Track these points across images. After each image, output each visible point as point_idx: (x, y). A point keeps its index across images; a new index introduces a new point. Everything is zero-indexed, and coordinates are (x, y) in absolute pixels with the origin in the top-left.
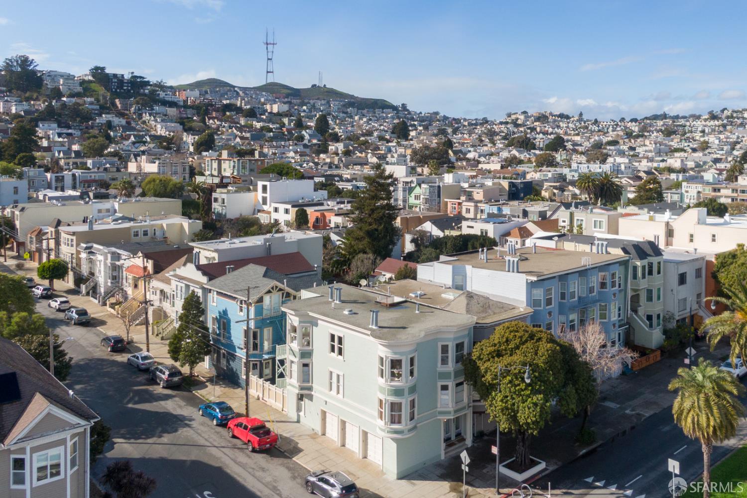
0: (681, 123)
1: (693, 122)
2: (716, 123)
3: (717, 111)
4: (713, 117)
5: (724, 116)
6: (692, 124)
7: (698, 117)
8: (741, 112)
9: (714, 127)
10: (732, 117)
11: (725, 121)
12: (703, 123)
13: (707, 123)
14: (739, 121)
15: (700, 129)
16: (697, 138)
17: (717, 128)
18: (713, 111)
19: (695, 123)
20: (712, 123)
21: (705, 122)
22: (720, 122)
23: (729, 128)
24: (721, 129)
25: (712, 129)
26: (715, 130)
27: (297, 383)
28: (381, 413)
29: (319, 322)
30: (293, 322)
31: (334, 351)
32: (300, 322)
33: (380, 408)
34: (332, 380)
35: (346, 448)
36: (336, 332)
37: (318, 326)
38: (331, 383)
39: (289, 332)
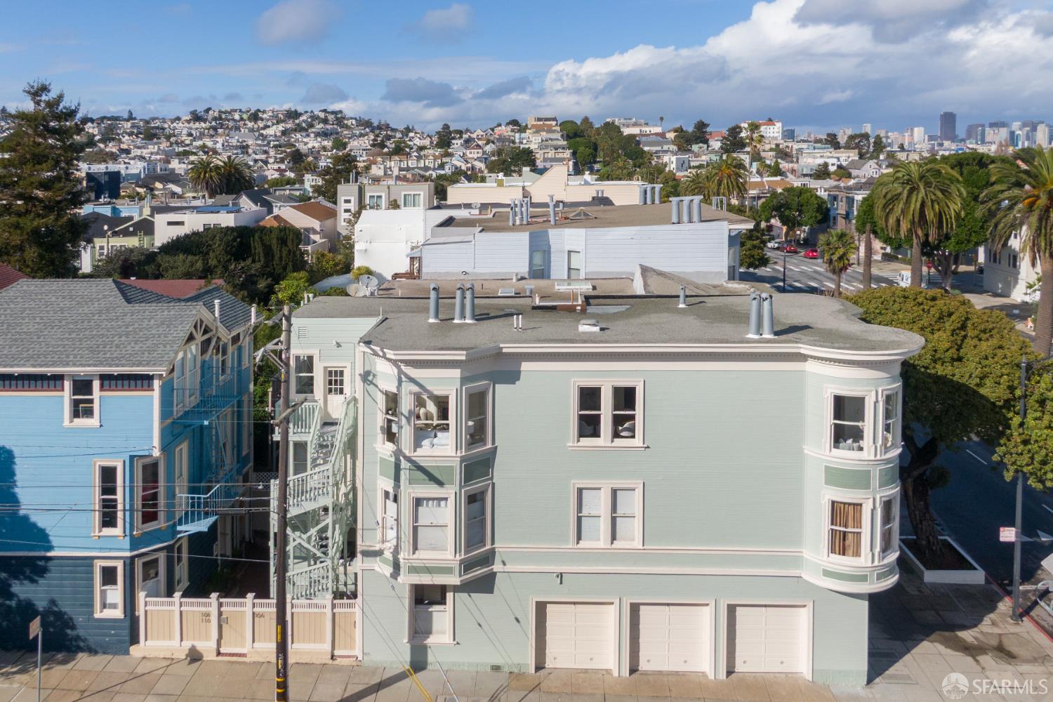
0: (156, 125)
1: (172, 123)
2: (203, 125)
4: (196, 118)
5: (210, 117)
6: (172, 126)
8: (229, 113)
10: (220, 118)
11: (214, 123)
12: (186, 125)
13: (192, 125)
14: (231, 124)
15: (185, 132)
16: (187, 142)
17: (206, 131)
20: (197, 125)
21: (189, 123)
22: (208, 124)
23: (220, 131)
24: (212, 132)
26: (204, 134)
27: (452, 557)
28: (850, 537)
29: (526, 366)
30: (428, 388)
31: (596, 434)
32: (464, 380)
33: (846, 526)
34: (585, 512)
35: (646, 673)
36: (607, 378)
37: (519, 379)
38: (579, 519)
39: (408, 419)
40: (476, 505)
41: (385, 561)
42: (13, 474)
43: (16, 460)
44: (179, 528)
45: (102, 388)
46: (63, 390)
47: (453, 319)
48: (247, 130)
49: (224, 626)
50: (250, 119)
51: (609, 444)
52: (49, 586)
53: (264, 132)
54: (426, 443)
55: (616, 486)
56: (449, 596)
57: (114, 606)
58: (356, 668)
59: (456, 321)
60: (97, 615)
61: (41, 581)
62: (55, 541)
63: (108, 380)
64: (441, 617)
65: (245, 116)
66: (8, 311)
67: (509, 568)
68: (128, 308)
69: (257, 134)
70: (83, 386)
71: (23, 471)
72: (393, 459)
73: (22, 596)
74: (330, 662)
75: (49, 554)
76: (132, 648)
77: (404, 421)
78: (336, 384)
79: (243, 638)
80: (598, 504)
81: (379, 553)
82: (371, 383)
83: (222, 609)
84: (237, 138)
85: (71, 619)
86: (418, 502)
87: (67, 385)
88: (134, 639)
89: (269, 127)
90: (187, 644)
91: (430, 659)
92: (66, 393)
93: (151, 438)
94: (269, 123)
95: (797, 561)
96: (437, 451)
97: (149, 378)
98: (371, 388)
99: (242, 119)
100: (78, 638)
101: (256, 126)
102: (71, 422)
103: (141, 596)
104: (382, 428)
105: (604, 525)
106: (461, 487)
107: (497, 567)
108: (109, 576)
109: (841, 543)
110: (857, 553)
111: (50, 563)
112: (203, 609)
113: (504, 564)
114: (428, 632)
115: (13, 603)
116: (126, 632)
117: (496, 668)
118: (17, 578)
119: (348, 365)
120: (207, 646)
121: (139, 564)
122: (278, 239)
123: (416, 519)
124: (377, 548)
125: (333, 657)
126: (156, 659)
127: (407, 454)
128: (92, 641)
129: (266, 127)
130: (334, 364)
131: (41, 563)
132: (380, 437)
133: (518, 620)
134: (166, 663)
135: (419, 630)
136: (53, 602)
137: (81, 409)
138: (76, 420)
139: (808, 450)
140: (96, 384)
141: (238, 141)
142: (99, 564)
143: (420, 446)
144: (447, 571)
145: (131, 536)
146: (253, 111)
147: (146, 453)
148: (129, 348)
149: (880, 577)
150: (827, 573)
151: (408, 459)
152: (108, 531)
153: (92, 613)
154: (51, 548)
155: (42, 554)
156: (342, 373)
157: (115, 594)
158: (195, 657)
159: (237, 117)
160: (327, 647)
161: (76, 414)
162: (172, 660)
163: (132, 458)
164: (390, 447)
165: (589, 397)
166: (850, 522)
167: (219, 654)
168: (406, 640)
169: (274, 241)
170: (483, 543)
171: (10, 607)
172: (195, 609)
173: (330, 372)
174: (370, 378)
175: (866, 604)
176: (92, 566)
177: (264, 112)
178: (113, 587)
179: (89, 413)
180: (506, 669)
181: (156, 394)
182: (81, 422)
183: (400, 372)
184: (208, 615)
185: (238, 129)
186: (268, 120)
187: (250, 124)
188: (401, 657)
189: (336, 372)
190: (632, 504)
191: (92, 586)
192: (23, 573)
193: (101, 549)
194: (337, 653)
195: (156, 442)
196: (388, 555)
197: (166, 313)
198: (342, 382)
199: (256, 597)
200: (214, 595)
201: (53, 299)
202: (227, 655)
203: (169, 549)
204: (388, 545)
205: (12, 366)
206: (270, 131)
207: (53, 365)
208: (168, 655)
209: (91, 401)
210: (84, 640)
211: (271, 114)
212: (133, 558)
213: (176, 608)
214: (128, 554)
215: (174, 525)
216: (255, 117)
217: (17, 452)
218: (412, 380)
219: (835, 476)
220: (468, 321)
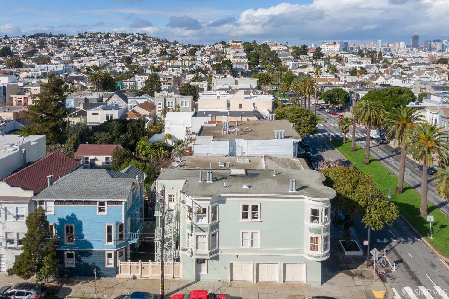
0: (63, 40)
2: (84, 40)
3: (82, 33)
6: (70, 40)
7: (73, 37)
8: (96, 34)
9: (84, 42)
10: (92, 37)
13: (79, 40)
14: (96, 39)
17: (86, 43)
18: (81, 33)
19: (71, 39)
20: (81, 40)
21: (77, 39)
23: (92, 43)
25: (83, 43)
27: (207, 251)
28: (316, 246)
29: (227, 199)
30: (201, 206)
31: (247, 217)
32: (210, 204)
33: (314, 243)
34: (244, 238)
35: (261, 282)
36: (250, 203)
37: (226, 203)
38: (243, 241)
39: (195, 214)
40: (214, 237)
41: (189, 252)
42: (82, 228)
43: (83, 224)
44: (129, 242)
45: (108, 204)
46: (96, 204)
47: (206, 181)
48: (104, 43)
49: (143, 269)
50: (105, 37)
51: (251, 220)
52: (92, 258)
53: (111, 43)
54: (200, 220)
55: (252, 232)
56: (206, 261)
57: (111, 264)
58: (180, 281)
59: (207, 182)
60: (106, 266)
61: (90, 257)
62: (94, 246)
63: (109, 202)
64: (204, 266)
65: (103, 36)
66: (77, 180)
67: (222, 254)
68: (112, 179)
69: (108, 45)
70: (102, 203)
71: (84, 226)
72: (191, 225)
73: (85, 261)
74: (173, 279)
75: (93, 250)
76: (116, 276)
77: (194, 215)
78: (172, 199)
79: (148, 272)
80: (248, 237)
81: (187, 250)
82: (184, 203)
83: (142, 265)
84: (99, 46)
85: (99, 267)
86: (198, 236)
87: (98, 203)
88: (117, 273)
89: (114, 41)
90: (132, 274)
91: (201, 278)
92: (97, 206)
93: (122, 218)
94: (114, 39)
95: (302, 252)
96: (203, 223)
97: (121, 202)
98: (184, 205)
99: (101, 37)
100: (101, 273)
101: (108, 41)
102: (99, 213)
103: (119, 261)
104: (187, 216)
105: (249, 242)
106: (210, 233)
107: (220, 253)
108: (110, 256)
109: (313, 248)
110: (317, 250)
111: (93, 252)
112: (137, 265)
113: (222, 252)
114: (201, 271)
115: (82, 263)
116: (115, 271)
117: (219, 281)
118: (83, 256)
119: (176, 194)
120: (138, 275)
121: (118, 252)
122: (137, 125)
123: (197, 241)
124: (186, 248)
125: (174, 278)
126: (123, 278)
127: (195, 223)
128: (105, 274)
129: (112, 41)
130: (171, 194)
131: (90, 252)
132: (187, 218)
133: (225, 268)
134: (127, 280)
135: (198, 271)
136: (94, 263)
137: (101, 210)
138: (100, 213)
139: (305, 222)
140: (106, 203)
141: (100, 48)
142: (107, 253)
143: (198, 221)
144: (206, 255)
145: (116, 245)
146: (106, 34)
147: (121, 222)
148: (115, 193)
149: (323, 257)
150: (310, 256)
151: (195, 225)
152: (109, 243)
153: (105, 266)
154: (93, 248)
155: (90, 250)
156: (173, 196)
157: (112, 261)
158: (134, 278)
159: (99, 36)
160: (172, 275)
161: (100, 211)
162: (128, 279)
163: (116, 223)
164: (190, 221)
165: (245, 208)
166: (316, 242)
167: (141, 277)
168: (194, 273)
169: (136, 126)
170: (215, 247)
171: (81, 264)
172: (134, 265)
173: (170, 196)
174: (184, 202)
175: (321, 263)
176: (105, 253)
177: (111, 34)
178: (111, 259)
179: (104, 211)
180: (222, 281)
181: (123, 206)
182: (101, 213)
183: (193, 201)
184: (138, 266)
185: (100, 42)
186: (113, 38)
187: (105, 40)
188: (193, 278)
189: (172, 196)
190: (257, 236)
191: (105, 259)
192: (85, 255)
193: (107, 248)
194: (174, 276)
195: (123, 219)
196: (189, 250)
197: (124, 181)
198: (173, 199)
199: (152, 261)
200: (140, 261)
201: (89, 176)
202: (143, 277)
203: (126, 248)
204: (189, 247)
205: (82, 198)
206: (114, 43)
207: (94, 198)
208: (127, 277)
209: (104, 208)
210: (103, 273)
211: (114, 35)
212: (116, 251)
213: (129, 265)
214: (115, 250)
215: (127, 241)
216: (107, 36)
217: (83, 222)
218: (196, 204)
219: (312, 230)
220: (211, 182)
